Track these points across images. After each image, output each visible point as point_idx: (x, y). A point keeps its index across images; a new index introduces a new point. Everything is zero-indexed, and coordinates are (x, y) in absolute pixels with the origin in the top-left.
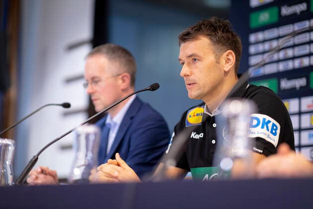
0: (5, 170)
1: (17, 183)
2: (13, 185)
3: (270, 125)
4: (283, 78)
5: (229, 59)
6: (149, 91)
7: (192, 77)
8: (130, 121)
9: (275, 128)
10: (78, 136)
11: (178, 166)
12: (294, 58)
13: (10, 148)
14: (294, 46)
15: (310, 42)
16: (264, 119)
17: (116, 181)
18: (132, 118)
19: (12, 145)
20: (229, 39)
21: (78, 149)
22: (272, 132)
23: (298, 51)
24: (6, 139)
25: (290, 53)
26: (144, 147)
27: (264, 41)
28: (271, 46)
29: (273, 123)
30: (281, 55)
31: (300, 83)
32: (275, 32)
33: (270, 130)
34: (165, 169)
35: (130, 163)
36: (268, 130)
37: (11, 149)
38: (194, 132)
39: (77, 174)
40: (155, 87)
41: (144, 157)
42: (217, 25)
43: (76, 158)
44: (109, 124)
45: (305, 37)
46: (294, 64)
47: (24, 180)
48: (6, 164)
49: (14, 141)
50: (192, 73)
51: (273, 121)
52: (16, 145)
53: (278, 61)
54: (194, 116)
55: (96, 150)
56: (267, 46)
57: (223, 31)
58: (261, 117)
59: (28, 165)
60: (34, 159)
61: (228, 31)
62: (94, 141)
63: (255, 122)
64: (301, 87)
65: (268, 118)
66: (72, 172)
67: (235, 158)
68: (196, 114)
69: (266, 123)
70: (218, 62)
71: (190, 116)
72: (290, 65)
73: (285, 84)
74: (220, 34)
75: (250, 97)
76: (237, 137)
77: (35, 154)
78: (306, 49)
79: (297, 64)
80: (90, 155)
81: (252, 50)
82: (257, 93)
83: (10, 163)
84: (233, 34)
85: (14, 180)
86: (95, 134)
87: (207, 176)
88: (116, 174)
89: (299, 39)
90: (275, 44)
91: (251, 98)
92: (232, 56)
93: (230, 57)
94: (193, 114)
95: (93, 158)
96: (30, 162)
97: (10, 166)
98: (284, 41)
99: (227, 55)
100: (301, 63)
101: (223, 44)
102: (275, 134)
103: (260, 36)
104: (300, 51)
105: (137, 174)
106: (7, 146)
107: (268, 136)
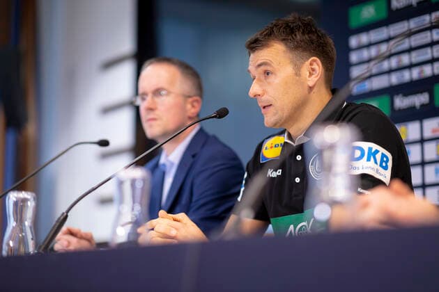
0: (24, 234)
1: (41, 251)
2: (36, 254)
3: (378, 156)
4: (398, 94)
5: (313, 70)
6: (214, 119)
7: (265, 98)
8: (191, 160)
9: (385, 159)
10: (121, 183)
11: (257, 217)
12: (411, 66)
13: (29, 203)
14: (410, 50)
15: (432, 44)
16: (370, 149)
17: (175, 241)
18: (194, 156)
19: (32, 199)
20: (313, 43)
21: (121, 201)
22: (381, 165)
23: (416, 57)
24: (23, 192)
25: (405, 59)
26: (213, 194)
27: (369, 45)
28: (379, 51)
29: (382, 154)
30: (394, 62)
31: (420, 99)
32: (383, 33)
33: (379, 162)
34: (239, 222)
35: (194, 217)
36: (376, 163)
37: (31, 204)
38: (271, 169)
39: (122, 235)
40: (222, 113)
41: (212, 209)
42: (295, 24)
43: (119, 214)
44: (164, 165)
45: (425, 38)
46: (411, 75)
47: (50, 247)
48: (25, 226)
49: (34, 194)
50: (265, 92)
51: (382, 150)
52: (38, 200)
53: (390, 71)
54: (271, 147)
55: (146, 201)
56: (373, 51)
57: (303, 33)
58: (366, 145)
59: (54, 226)
60: (62, 218)
61: (310, 32)
62: (143, 189)
63: (358, 153)
64: (423, 106)
65: (375, 147)
66: (114, 232)
67: (334, 203)
68: (274, 145)
69: (373, 154)
70: (298, 74)
71: (266, 149)
72: (407, 76)
73: (401, 102)
74: (298, 37)
75: (347, 119)
76: (335, 175)
77: (64, 210)
78: (427, 54)
79: (415, 74)
80: (138, 208)
81: (354, 57)
82: (357, 113)
83: (30, 224)
84: (318, 35)
85: (37, 245)
86: (144, 180)
87: (292, 227)
88: (173, 233)
89: (416, 40)
90: (384, 48)
91: (349, 121)
92: (318, 65)
93: (315, 66)
94: (270, 146)
95: (142, 212)
96: (57, 221)
97: (31, 228)
98: (395, 43)
99: (311, 64)
100: (421, 72)
101: (305, 50)
102: (386, 168)
103: (364, 38)
104: (418, 56)
105: (203, 231)
106: (25, 201)
107: (377, 170)
